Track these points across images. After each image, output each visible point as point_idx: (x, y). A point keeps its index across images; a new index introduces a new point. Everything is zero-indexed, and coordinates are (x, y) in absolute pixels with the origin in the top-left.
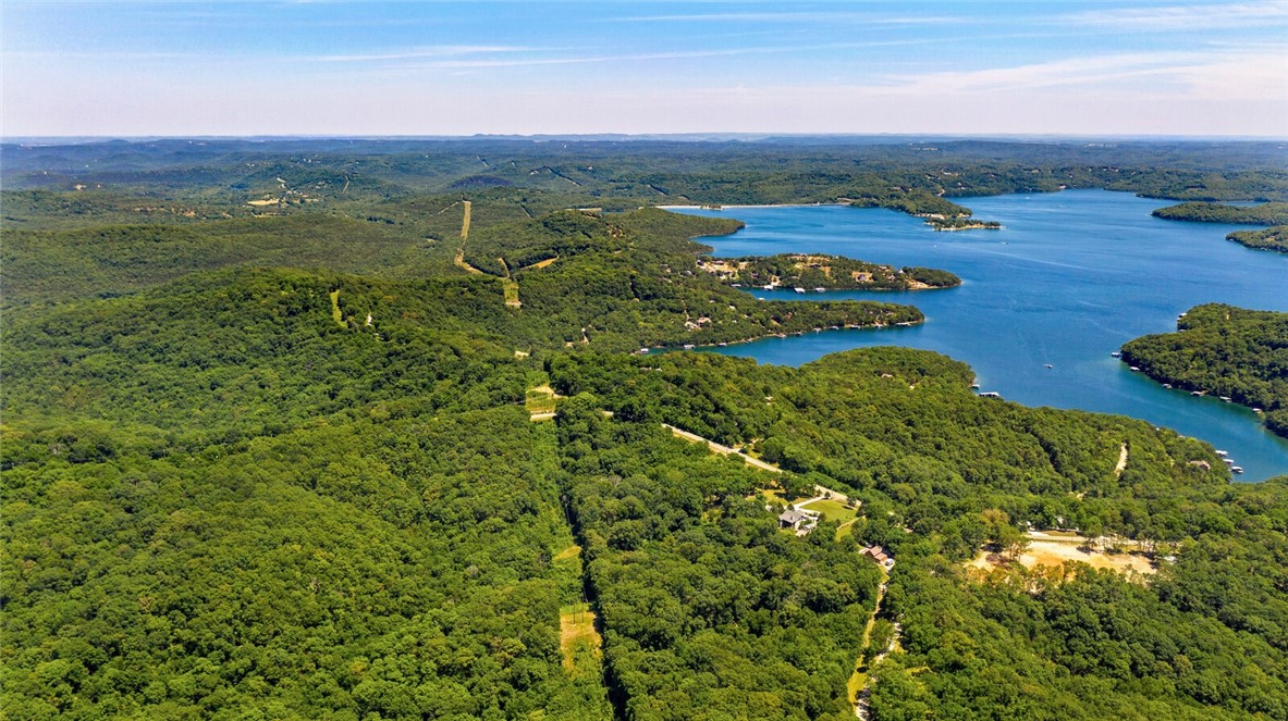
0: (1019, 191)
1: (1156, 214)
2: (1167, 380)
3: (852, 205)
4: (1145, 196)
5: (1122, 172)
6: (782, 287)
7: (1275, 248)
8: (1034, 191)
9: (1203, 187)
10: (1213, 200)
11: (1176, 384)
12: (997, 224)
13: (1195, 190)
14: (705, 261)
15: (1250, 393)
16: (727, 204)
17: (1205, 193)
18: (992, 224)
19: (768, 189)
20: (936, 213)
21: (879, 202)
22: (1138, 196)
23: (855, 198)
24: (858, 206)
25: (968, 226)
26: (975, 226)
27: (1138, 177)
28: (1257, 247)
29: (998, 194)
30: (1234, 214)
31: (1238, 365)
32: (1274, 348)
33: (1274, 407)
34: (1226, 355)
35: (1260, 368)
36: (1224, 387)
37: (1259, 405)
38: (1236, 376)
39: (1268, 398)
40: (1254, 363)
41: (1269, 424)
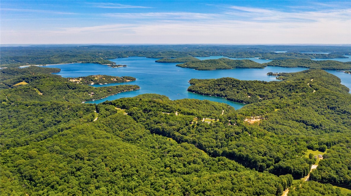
0: (119, 57)
1: (156, 62)
2: (202, 94)
3: (82, 63)
4: (149, 58)
5: (140, 52)
6: (95, 84)
7: (188, 67)
8: (123, 57)
9: (160, 55)
10: (163, 58)
11: (205, 94)
12: (126, 66)
13: (159, 56)
14: (70, 79)
15: (220, 94)
16: (48, 64)
17: (161, 57)
18: (125, 66)
19: (55, 59)
20: (108, 64)
21: (89, 62)
22: (147, 58)
23: (82, 61)
24: (84, 63)
25: (119, 66)
26: (121, 66)
27: (144, 53)
28: (184, 67)
29: (115, 58)
30: (173, 61)
31: (215, 89)
32: (219, 85)
33: (226, 96)
34: (211, 88)
35: (219, 89)
36: (215, 94)
37: (223, 96)
38: (215, 91)
39: (224, 95)
40: (217, 88)
41: (228, 99)
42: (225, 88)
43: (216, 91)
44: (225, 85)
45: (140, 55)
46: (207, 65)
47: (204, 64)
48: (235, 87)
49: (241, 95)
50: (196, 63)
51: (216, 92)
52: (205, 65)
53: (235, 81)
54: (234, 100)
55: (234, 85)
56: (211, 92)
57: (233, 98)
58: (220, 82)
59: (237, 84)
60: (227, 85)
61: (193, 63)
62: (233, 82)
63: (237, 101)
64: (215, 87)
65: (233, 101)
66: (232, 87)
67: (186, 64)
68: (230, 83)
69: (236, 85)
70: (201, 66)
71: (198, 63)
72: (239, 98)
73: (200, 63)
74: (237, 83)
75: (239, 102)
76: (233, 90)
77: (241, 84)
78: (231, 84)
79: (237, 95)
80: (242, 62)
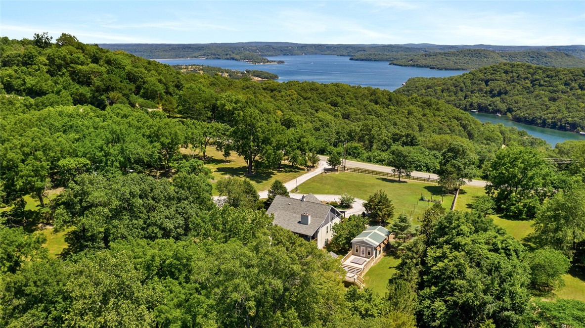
1: (351, 59)
3: (207, 59)
7: (414, 66)
12: (282, 62)
15: (490, 105)
18: (280, 62)
21: (220, 57)
23: (208, 56)
24: (210, 59)
25: (269, 63)
26: (272, 63)
28: (406, 66)
31: (472, 92)
32: (487, 82)
33: (510, 110)
34: (462, 90)
35: (486, 93)
36: (471, 105)
37: (499, 111)
38: (475, 97)
39: (503, 107)
40: (481, 90)
41: (518, 120)
42: (508, 88)
43: (477, 97)
44: (508, 82)
45: (326, 53)
46: (458, 61)
47: (453, 58)
48: (540, 85)
49: (568, 106)
50: (434, 57)
51: (476, 99)
52: (455, 60)
53: (540, 71)
54: (539, 121)
55: (536, 80)
56: (460, 100)
57: (538, 114)
58: (492, 74)
59: (547, 79)
60: (513, 81)
61: (427, 58)
62: (532, 75)
63: (554, 126)
64: (475, 87)
65: (537, 124)
66: (529, 85)
67: (411, 60)
68: (523, 76)
69: (545, 81)
70: (445, 62)
71: (439, 57)
72: (559, 116)
73: (443, 56)
74: (547, 76)
75: (562, 128)
76: (536, 93)
77: (562, 76)
78: (527, 78)
79: (553, 107)
80: (545, 57)
